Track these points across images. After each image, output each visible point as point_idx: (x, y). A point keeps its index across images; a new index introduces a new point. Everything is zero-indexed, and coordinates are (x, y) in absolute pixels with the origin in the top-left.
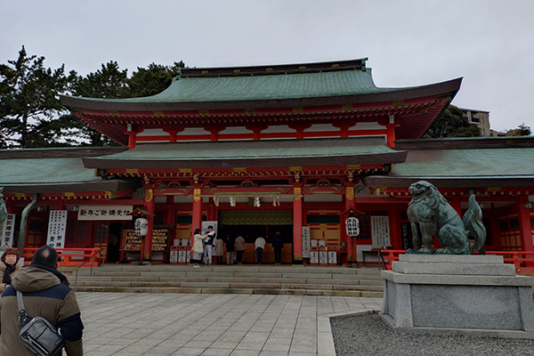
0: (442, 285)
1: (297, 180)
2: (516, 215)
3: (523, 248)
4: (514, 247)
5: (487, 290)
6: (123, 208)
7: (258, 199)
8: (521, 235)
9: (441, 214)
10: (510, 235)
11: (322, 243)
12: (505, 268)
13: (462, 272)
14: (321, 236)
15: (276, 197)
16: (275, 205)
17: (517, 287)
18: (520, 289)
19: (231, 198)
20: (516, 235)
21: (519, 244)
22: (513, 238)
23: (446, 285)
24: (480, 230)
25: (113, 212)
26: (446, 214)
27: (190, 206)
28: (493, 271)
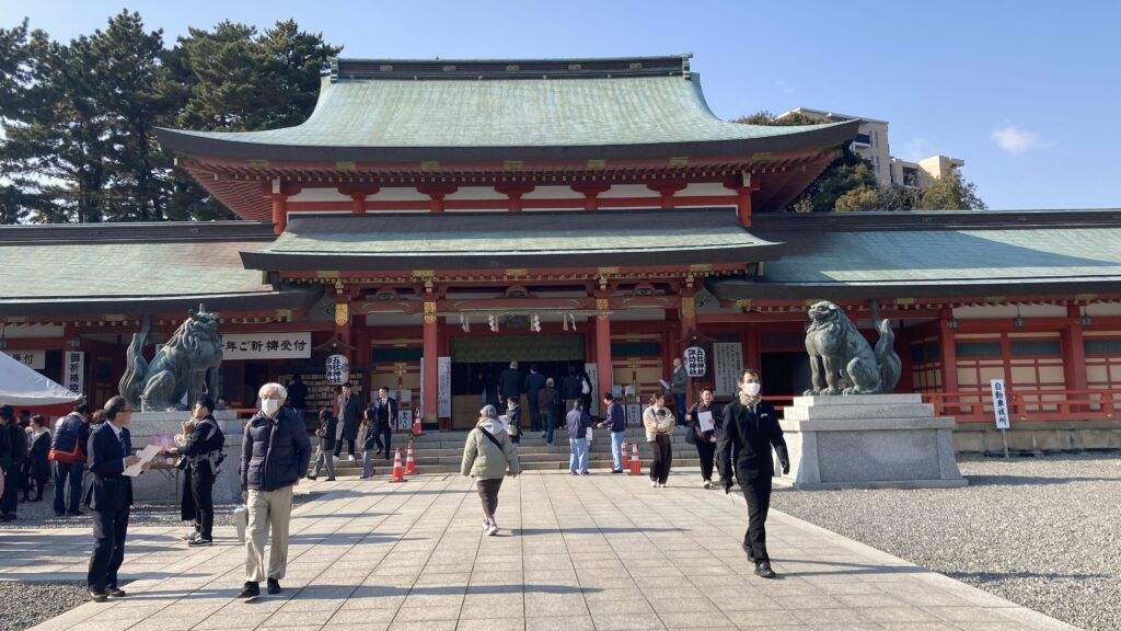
0: (854, 431)
1: (603, 287)
2: (936, 338)
3: (944, 387)
4: (931, 388)
5: (903, 435)
6: (292, 337)
7: (536, 318)
8: (942, 368)
9: (849, 345)
10: (926, 370)
11: (629, 390)
12: (923, 408)
13: (875, 415)
14: (630, 380)
15: (568, 314)
16: (566, 327)
17: (936, 430)
18: (939, 432)
19: (491, 318)
20: (934, 369)
21: (939, 383)
22: (930, 373)
23: (858, 431)
24: (895, 363)
25: (273, 345)
26: (855, 345)
27: (417, 331)
28: (910, 413)
